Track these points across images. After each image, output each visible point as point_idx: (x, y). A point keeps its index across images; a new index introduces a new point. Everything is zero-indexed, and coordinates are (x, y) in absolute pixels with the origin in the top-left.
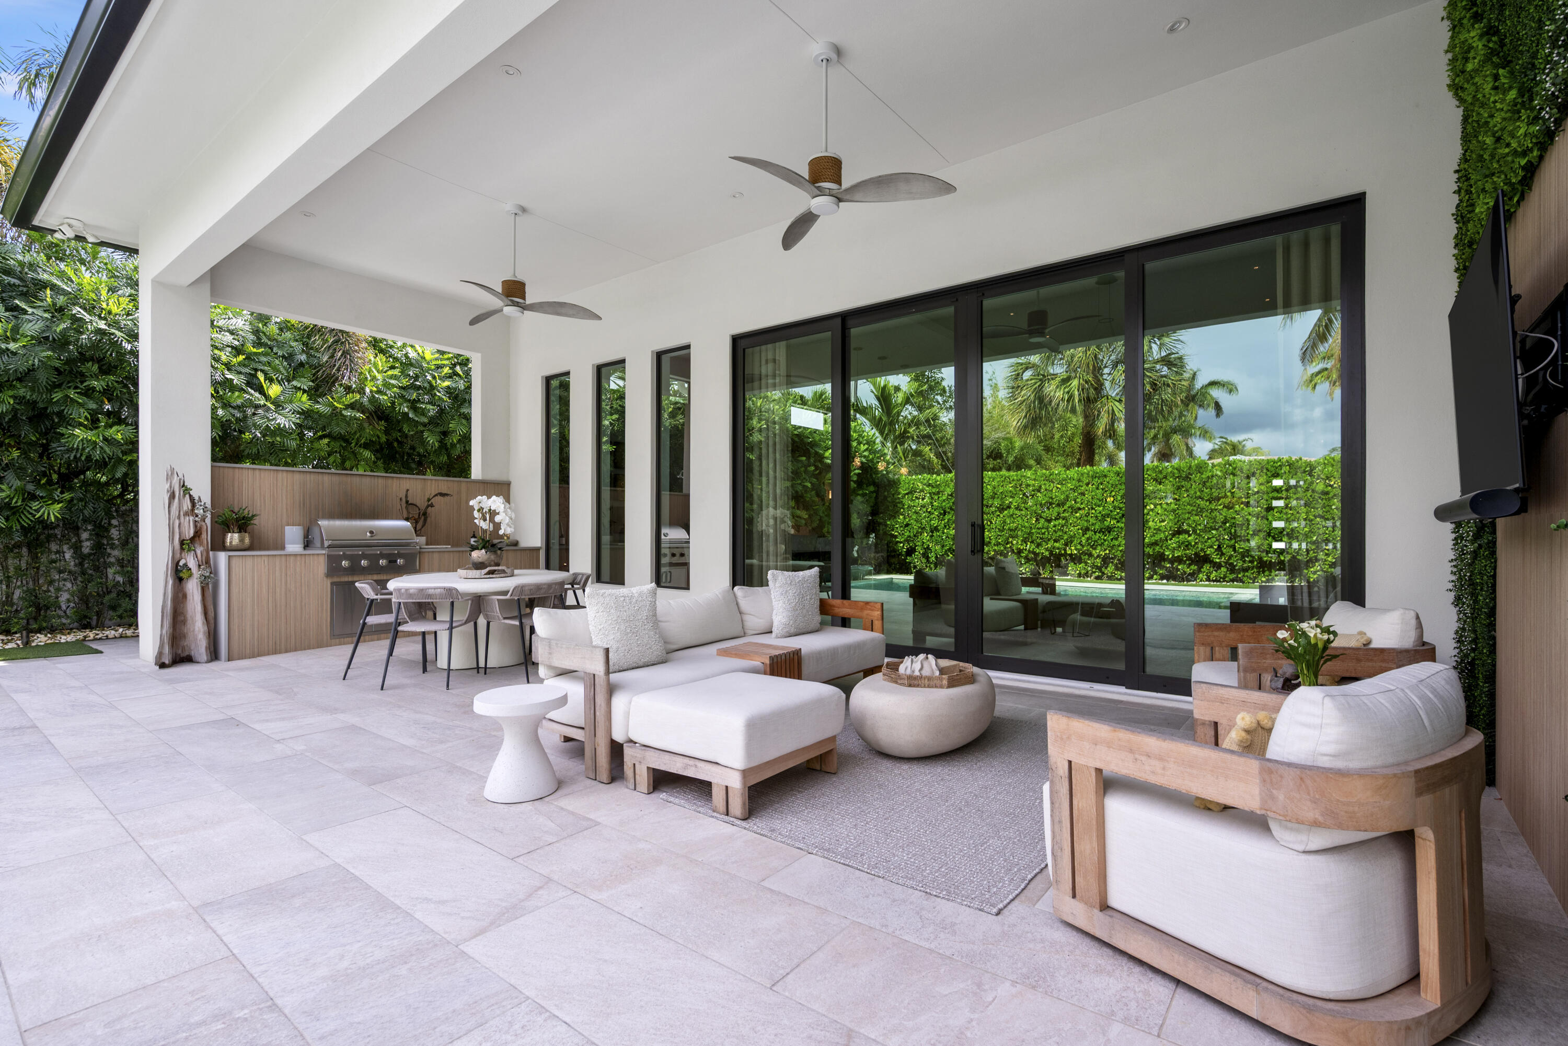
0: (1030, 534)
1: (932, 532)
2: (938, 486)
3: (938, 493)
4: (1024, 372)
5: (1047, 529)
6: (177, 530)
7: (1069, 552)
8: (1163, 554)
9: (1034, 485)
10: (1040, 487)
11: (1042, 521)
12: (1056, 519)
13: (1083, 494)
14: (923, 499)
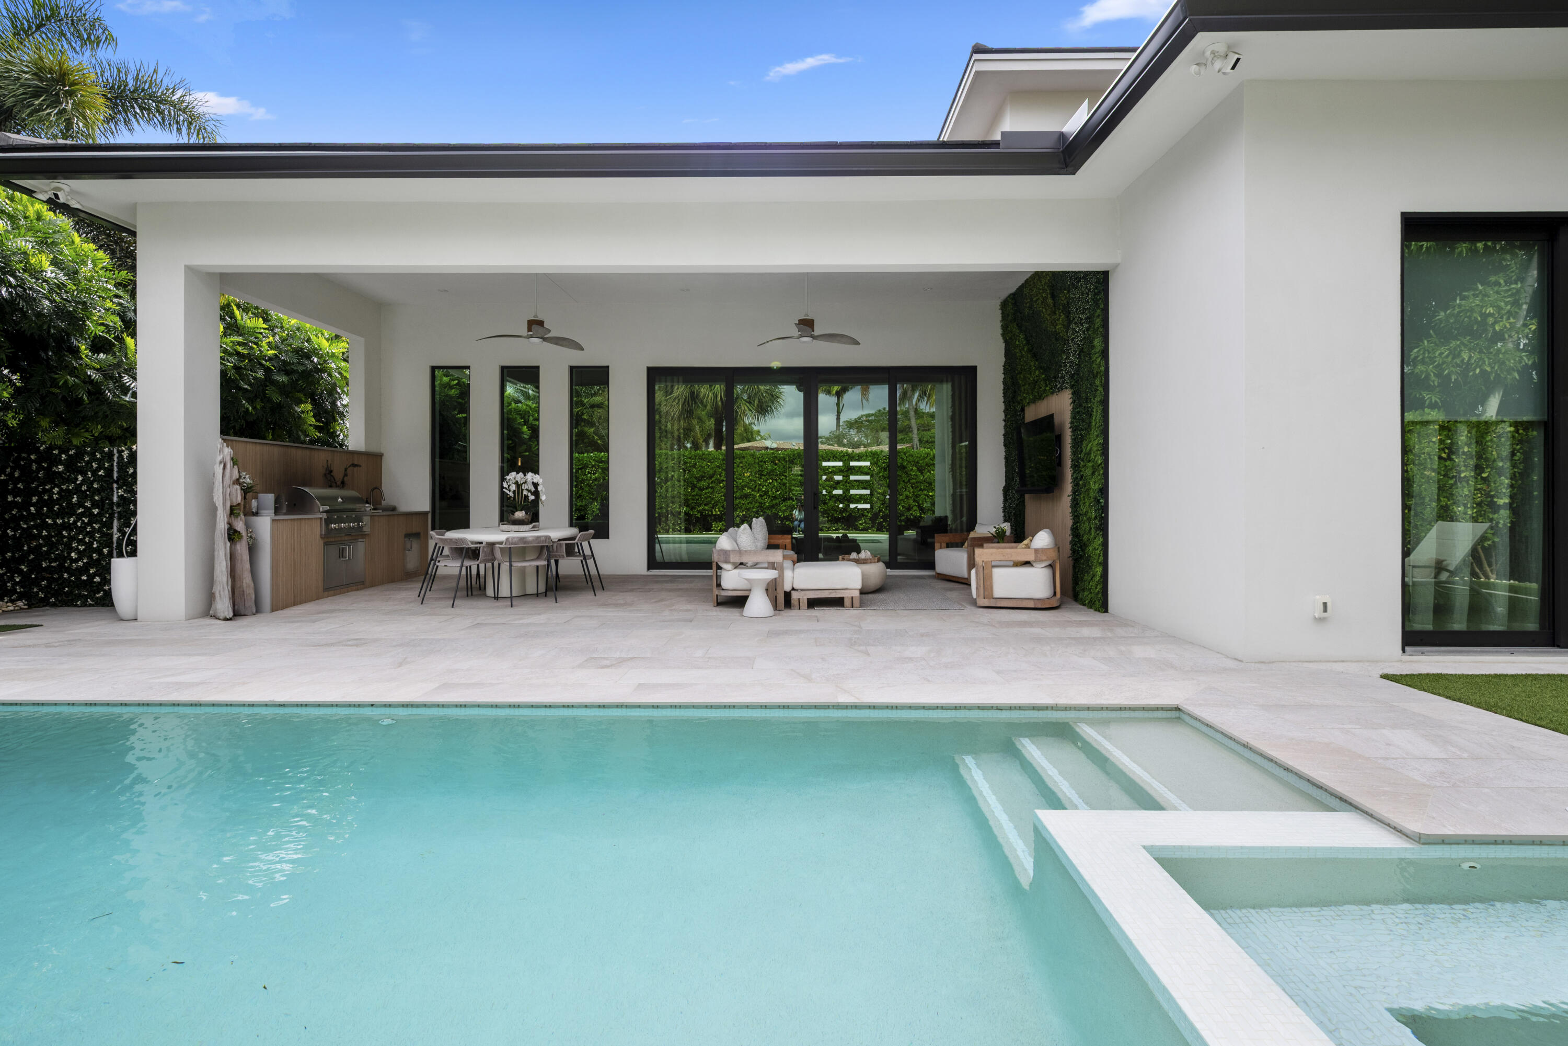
5: (700, 496)
6: (228, 497)
9: (690, 463)
10: (696, 464)
11: (697, 490)
12: (707, 488)
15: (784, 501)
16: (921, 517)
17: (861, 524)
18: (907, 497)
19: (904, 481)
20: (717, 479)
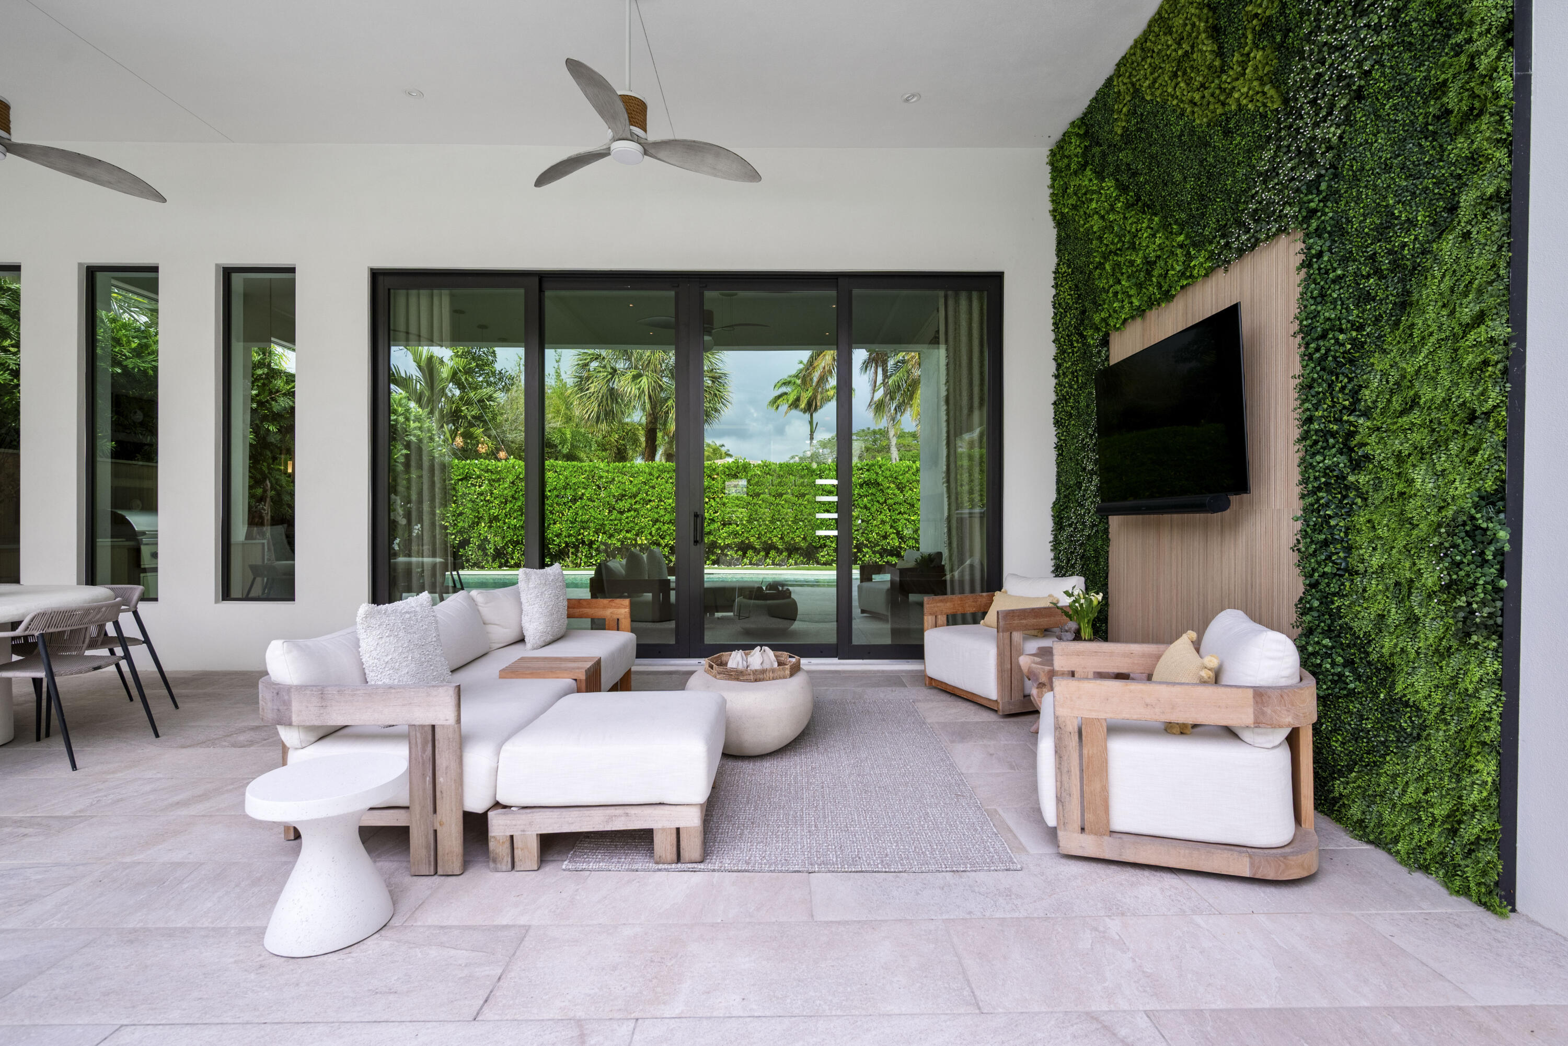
0: (603, 525)
1: (491, 522)
2: (498, 473)
3: (499, 480)
4: (591, 361)
5: (620, 520)
7: (639, 542)
8: (716, 542)
9: (607, 477)
10: (614, 479)
11: (615, 512)
12: (629, 511)
13: (653, 487)
14: (480, 486)
15: (724, 525)
16: (901, 548)
17: (823, 556)
18: (883, 522)
19: (878, 502)
20: (643, 499)
